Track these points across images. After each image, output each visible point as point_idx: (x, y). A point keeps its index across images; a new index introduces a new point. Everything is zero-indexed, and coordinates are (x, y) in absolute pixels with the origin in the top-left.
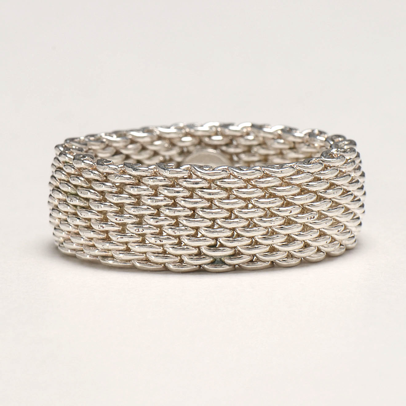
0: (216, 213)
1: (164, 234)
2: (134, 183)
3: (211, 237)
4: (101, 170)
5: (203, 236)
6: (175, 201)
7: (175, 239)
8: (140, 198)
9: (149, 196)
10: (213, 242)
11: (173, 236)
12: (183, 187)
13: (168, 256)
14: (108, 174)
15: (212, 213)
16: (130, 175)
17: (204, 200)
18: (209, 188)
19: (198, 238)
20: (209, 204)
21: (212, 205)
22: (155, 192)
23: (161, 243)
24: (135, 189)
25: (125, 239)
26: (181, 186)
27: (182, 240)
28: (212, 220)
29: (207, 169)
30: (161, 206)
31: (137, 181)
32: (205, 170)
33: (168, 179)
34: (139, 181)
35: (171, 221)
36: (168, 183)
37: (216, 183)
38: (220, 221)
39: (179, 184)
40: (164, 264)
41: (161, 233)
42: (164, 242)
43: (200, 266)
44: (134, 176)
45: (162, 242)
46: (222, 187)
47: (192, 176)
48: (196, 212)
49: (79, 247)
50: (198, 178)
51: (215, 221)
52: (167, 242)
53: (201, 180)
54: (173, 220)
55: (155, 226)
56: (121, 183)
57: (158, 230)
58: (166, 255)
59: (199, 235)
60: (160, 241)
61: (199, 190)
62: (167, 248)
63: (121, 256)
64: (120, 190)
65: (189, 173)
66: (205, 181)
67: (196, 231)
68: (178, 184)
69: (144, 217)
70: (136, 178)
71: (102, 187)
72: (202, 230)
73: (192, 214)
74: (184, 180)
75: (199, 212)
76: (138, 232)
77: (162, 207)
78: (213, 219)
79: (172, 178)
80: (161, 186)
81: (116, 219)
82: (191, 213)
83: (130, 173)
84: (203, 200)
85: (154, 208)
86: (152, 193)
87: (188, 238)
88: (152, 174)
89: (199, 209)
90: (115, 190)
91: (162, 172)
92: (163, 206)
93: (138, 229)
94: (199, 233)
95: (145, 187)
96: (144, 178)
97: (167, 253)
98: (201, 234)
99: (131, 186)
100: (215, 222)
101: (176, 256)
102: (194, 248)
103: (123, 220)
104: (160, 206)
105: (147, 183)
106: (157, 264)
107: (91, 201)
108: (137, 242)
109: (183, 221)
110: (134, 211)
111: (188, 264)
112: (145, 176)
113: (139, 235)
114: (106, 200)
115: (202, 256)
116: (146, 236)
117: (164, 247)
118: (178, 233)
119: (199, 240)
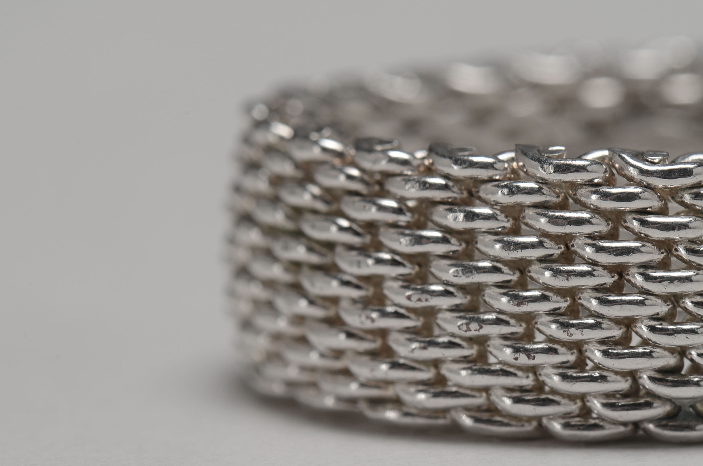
0: (680, 279)
1: (539, 337)
2: (455, 198)
3: (667, 346)
4: (367, 165)
5: (645, 342)
6: (567, 247)
7: (569, 352)
8: (473, 241)
9: (496, 234)
10: (671, 361)
11: (563, 344)
12: (590, 208)
13: (550, 397)
14: (388, 175)
15: (671, 280)
16: (446, 177)
17: (649, 244)
18: (663, 212)
19: (632, 348)
20: (662, 256)
21: (670, 259)
22: (513, 224)
23: (531, 362)
24: (459, 214)
25: (433, 353)
26: (584, 206)
27: (588, 354)
28: (670, 300)
29: (657, 159)
30: (532, 260)
31: (465, 194)
32: (651, 162)
33: (550, 188)
34: (470, 194)
35: (557, 302)
36: (548, 198)
37: (681, 198)
38: (692, 302)
39: (580, 201)
40: (539, 419)
41: (529, 337)
42: (540, 359)
43: (636, 424)
44: (457, 181)
45: (534, 358)
46: (699, 210)
47: (615, 180)
48: (627, 277)
49: (305, 377)
50: (631, 185)
51: (678, 302)
52: (547, 361)
53: (638, 190)
54: (563, 300)
55: (513, 316)
56: (421, 201)
57: (521, 326)
58: (543, 396)
59: (635, 340)
60: (529, 357)
61: (636, 217)
62: (547, 375)
63: (422, 396)
64: (418, 220)
65: (606, 171)
66: (652, 192)
67: (625, 329)
68: (577, 201)
69: (484, 291)
70: (461, 186)
71: (370, 209)
72: (643, 327)
73: (614, 282)
74: (593, 189)
75: (634, 277)
76: (466, 331)
77: (534, 264)
78: (673, 299)
79: (559, 185)
80: (529, 206)
81: (409, 298)
82: (613, 279)
83: (446, 170)
84: (644, 243)
85: (511, 268)
86: (504, 227)
87: (604, 348)
88: (507, 173)
89: (633, 270)
90: (403, 219)
91: (533, 167)
92: (536, 262)
93: (467, 324)
94: (633, 334)
95: (486, 211)
96: (483, 186)
97: (547, 389)
98: (640, 336)
99: (448, 207)
100: (679, 306)
101: (572, 397)
102: (619, 378)
103: (427, 300)
104: (529, 262)
105: (491, 198)
106: (518, 418)
107: (339, 250)
108: (465, 359)
109: (589, 301)
110: (455, 275)
111: (603, 420)
112: (486, 178)
113: (471, 340)
114: (379, 247)
115: (642, 397)
116: (489, 343)
117: (538, 373)
118: (577, 335)
119: (634, 353)
